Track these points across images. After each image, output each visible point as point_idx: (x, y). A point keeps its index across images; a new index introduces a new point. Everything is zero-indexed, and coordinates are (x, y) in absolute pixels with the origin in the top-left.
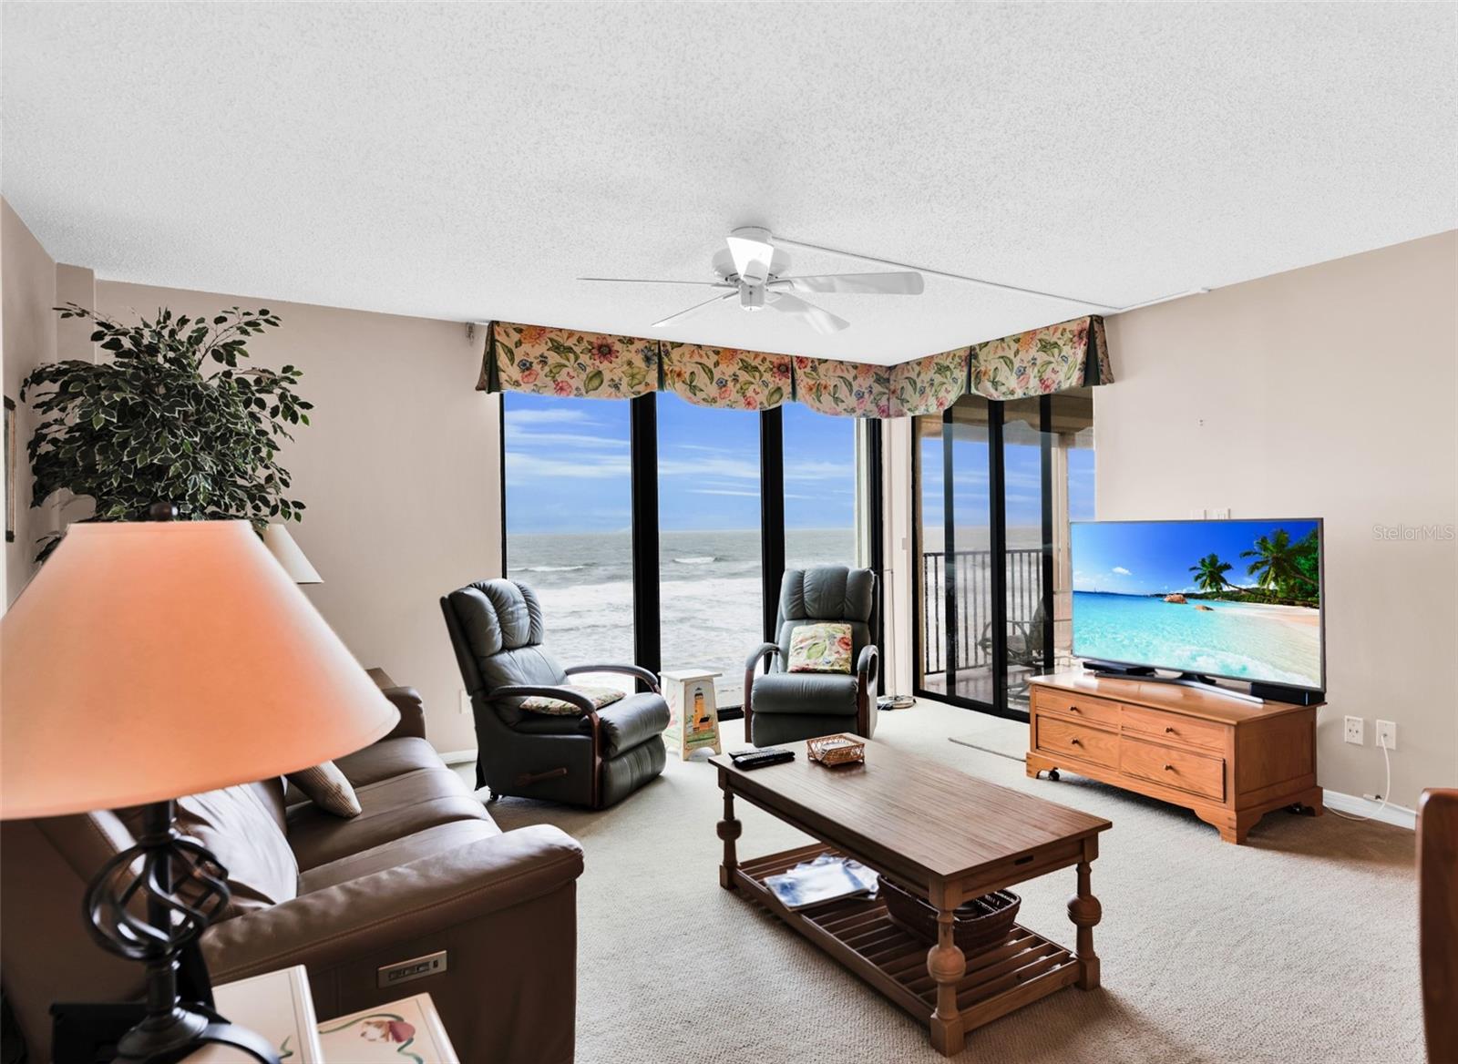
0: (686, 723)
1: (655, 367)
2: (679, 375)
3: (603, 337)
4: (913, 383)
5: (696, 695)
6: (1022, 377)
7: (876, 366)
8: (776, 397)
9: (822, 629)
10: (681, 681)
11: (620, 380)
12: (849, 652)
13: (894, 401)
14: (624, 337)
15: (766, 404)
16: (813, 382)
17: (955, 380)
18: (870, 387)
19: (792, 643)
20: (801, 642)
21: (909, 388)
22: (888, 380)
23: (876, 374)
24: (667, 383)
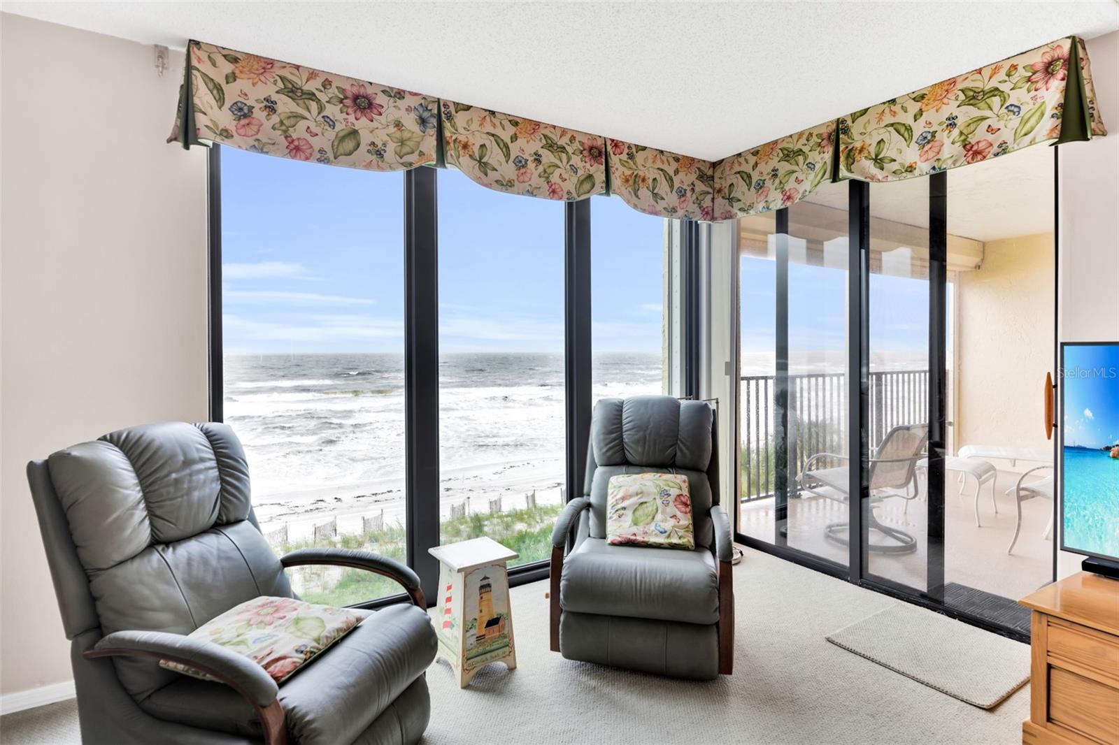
0: (466, 631)
1: (432, 132)
2: (465, 146)
3: (361, 84)
4: (747, 178)
5: (482, 587)
6: (927, 147)
7: (699, 161)
8: (587, 186)
9: (650, 481)
10: (459, 571)
11: (384, 145)
12: (689, 516)
13: (720, 201)
14: (392, 88)
15: (575, 195)
16: (630, 172)
17: (811, 166)
18: (692, 184)
19: (610, 501)
20: (623, 499)
21: (741, 186)
22: (712, 178)
23: (699, 169)
24: (449, 154)
